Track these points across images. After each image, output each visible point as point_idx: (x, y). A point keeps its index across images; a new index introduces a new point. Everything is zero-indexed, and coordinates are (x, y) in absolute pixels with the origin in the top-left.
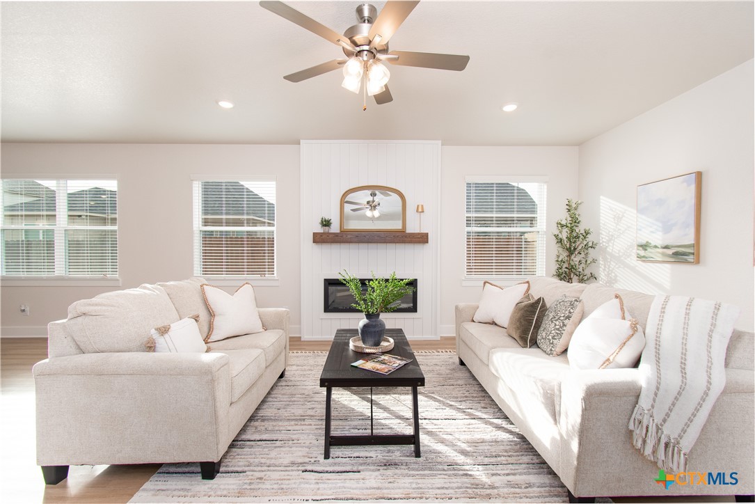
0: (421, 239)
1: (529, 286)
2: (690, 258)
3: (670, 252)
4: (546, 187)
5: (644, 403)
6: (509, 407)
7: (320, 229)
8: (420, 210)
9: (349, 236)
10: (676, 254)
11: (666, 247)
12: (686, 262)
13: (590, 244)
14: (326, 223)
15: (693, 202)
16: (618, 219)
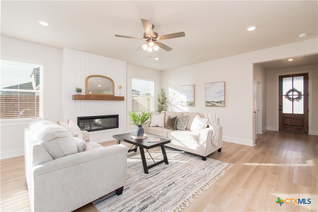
0: (122, 99)
1: (165, 114)
2: (193, 105)
3: (188, 103)
4: (154, 83)
5: (214, 133)
6: (178, 146)
7: (76, 93)
8: (120, 87)
9: (93, 97)
10: (190, 104)
11: (188, 102)
12: (192, 106)
13: (166, 101)
14: (79, 91)
15: (193, 92)
16: (174, 94)
